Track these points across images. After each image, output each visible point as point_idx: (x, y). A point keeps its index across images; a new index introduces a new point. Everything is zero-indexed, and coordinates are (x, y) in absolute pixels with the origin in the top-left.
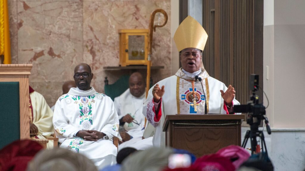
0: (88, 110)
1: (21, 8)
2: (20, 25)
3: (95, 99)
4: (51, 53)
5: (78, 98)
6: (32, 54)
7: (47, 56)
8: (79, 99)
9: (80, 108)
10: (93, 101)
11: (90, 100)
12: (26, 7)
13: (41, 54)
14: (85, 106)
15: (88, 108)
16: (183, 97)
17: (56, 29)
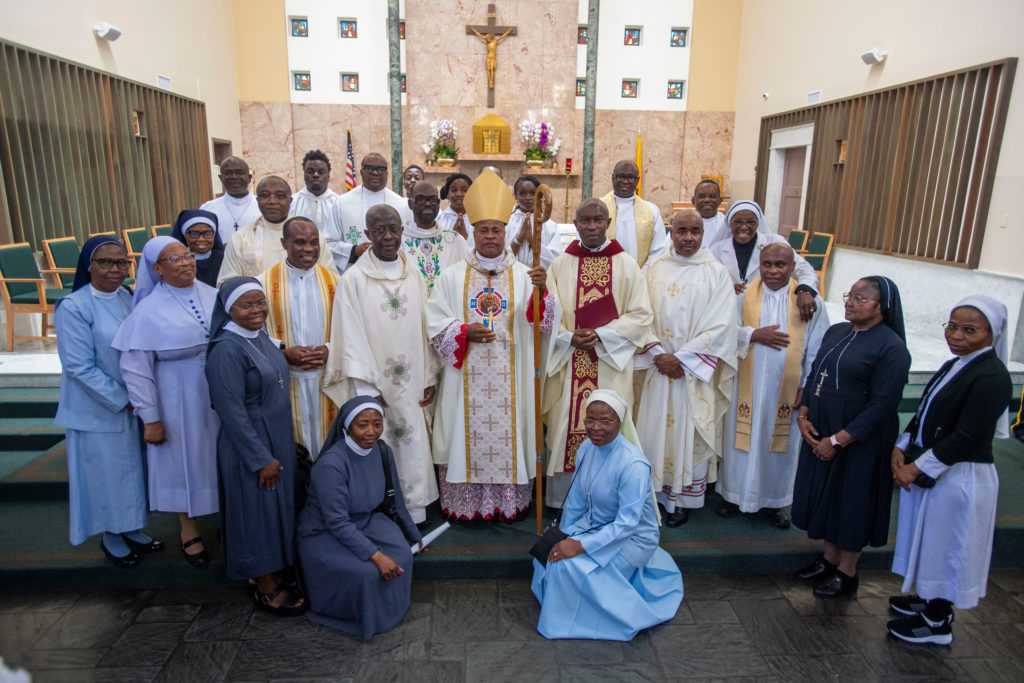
0: (433, 266)
1: (647, 162)
2: (646, 172)
3: (442, 243)
4: (662, 188)
5: (414, 244)
6: (652, 189)
7: (660, 190)
8: (417, 245)
9: (420, 265)
10: (440, 248)
11: (435, 247)
12: (650, 161)
13: (657, 188)
14: (428, 260)
15: (433, 262)
16: (474, 304)
17: (666, 175)
